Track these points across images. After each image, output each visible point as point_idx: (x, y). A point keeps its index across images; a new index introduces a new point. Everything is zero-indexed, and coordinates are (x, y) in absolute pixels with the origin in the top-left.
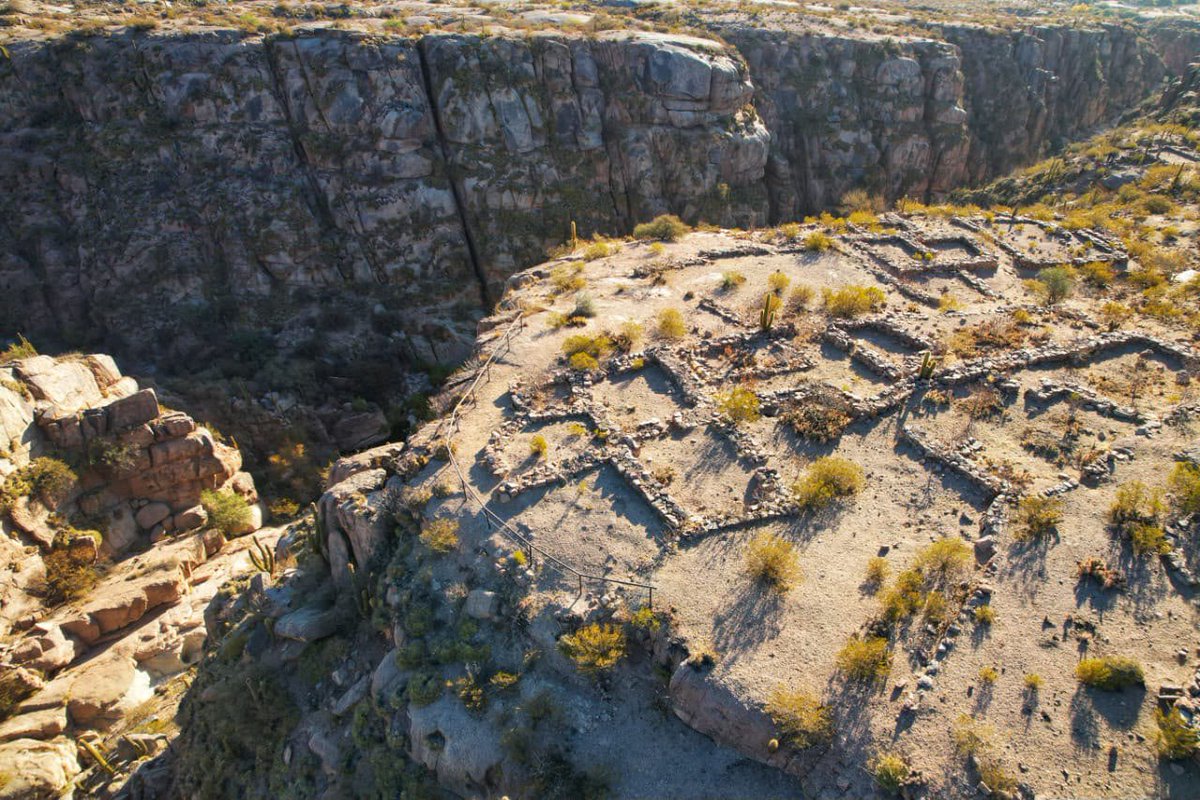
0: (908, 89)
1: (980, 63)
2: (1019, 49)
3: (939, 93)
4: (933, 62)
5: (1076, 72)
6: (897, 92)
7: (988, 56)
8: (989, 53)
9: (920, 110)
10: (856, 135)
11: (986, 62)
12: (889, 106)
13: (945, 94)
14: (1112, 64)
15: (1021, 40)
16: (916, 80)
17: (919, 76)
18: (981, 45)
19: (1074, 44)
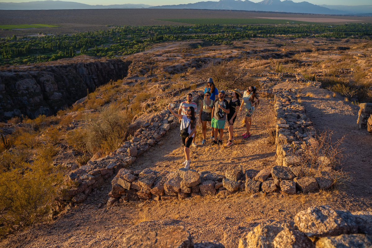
0: (32, 90)
1: (64, 77)
2: (77, 70)
3: (47, 89)
4: (41, 79)
5: (104, 75)
6: (27, 92)
7: (67, 74)
8: (67, 73)
9: (41, 97)
10: (12, 112)
11: (67, 76)
12: (26, 98)
13: (50, 89)
14: (116, 71)
15: (77, 67)
16: (35, 86)
17: (36, 84)
18: (63, 71)
19: (100, 67)
